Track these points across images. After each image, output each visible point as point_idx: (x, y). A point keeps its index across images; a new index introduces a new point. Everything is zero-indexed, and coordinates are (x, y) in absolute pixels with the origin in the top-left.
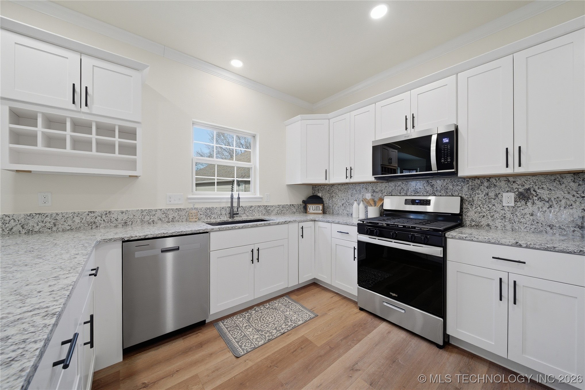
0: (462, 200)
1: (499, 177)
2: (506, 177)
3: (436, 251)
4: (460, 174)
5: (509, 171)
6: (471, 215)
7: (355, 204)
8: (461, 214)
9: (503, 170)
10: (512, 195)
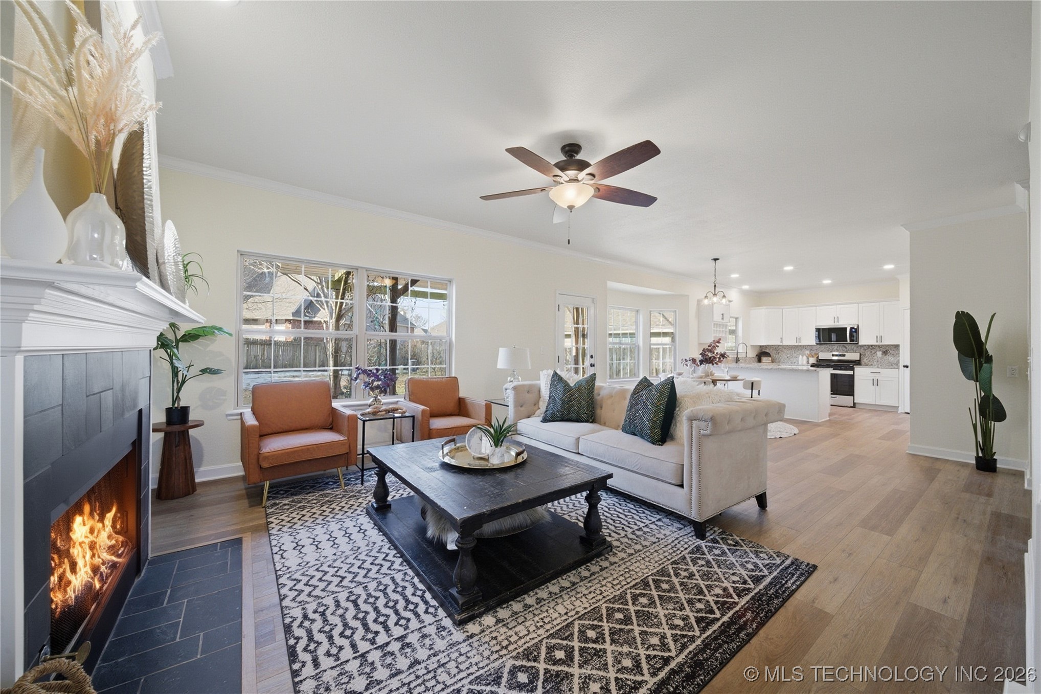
0: (860, 354)
1: (875, 345)
2: (879, 346)
3: (851, 373)
4: (860, 344)
5: (878, 344)
6: (864, 360)
7: (801, 357)
8: (860, 360)
9: (875, 343)
10: (881, 352)
